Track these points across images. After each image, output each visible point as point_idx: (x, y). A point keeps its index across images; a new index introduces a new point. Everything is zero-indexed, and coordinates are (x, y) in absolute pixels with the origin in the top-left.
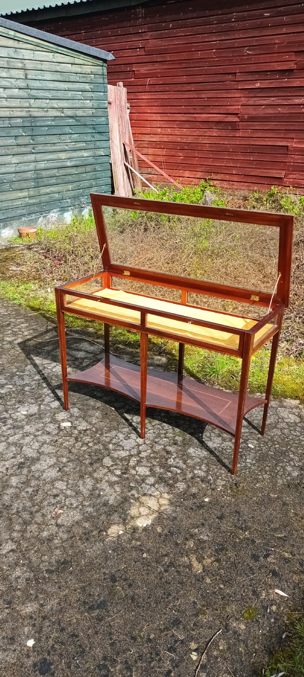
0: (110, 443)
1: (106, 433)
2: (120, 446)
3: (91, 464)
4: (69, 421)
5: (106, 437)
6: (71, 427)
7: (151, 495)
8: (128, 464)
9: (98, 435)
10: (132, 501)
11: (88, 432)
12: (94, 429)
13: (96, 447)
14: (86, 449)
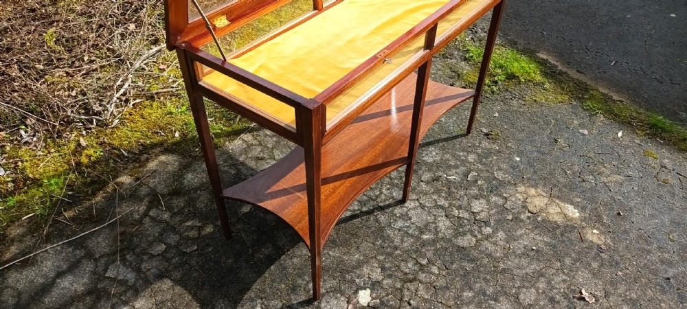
0: (418, 238)
1: (393, 242)
2: (426, 226)
3: (472, 261)
4: (356, 292)
5: (402, 241)
6: (372, 290)
7: (525, 201)
8: (468, 220)
9: (398, 252)
10: (539, 219)
11: (388, 265)
12: (381, 258)
13: (429, 254)
14: (436, 268)
